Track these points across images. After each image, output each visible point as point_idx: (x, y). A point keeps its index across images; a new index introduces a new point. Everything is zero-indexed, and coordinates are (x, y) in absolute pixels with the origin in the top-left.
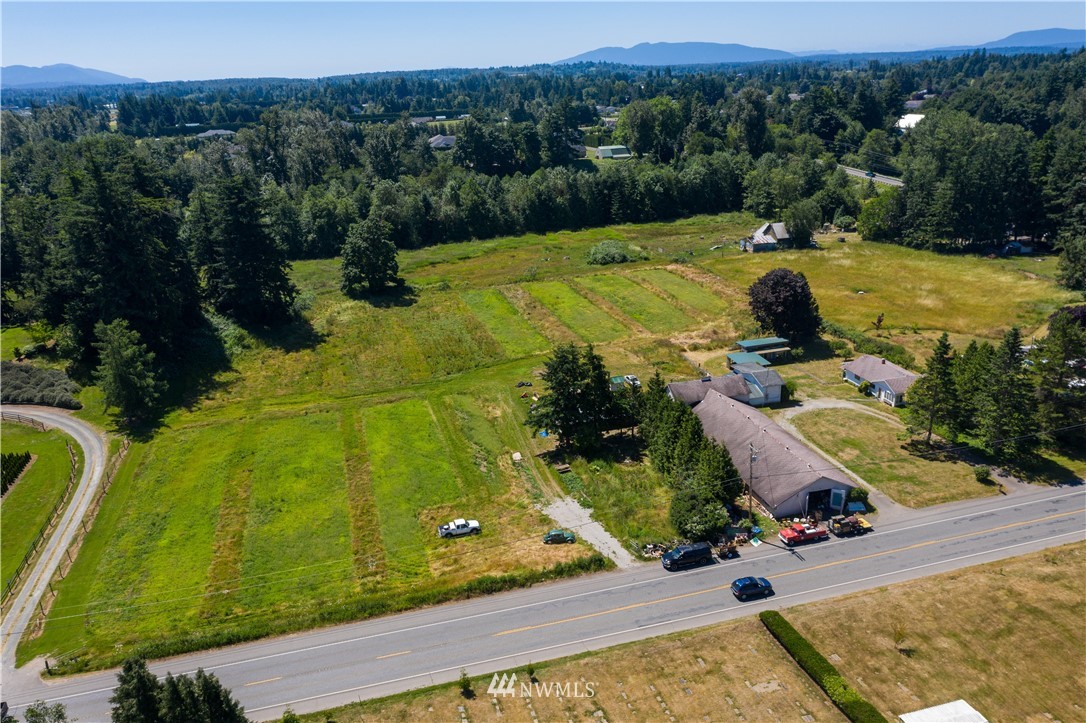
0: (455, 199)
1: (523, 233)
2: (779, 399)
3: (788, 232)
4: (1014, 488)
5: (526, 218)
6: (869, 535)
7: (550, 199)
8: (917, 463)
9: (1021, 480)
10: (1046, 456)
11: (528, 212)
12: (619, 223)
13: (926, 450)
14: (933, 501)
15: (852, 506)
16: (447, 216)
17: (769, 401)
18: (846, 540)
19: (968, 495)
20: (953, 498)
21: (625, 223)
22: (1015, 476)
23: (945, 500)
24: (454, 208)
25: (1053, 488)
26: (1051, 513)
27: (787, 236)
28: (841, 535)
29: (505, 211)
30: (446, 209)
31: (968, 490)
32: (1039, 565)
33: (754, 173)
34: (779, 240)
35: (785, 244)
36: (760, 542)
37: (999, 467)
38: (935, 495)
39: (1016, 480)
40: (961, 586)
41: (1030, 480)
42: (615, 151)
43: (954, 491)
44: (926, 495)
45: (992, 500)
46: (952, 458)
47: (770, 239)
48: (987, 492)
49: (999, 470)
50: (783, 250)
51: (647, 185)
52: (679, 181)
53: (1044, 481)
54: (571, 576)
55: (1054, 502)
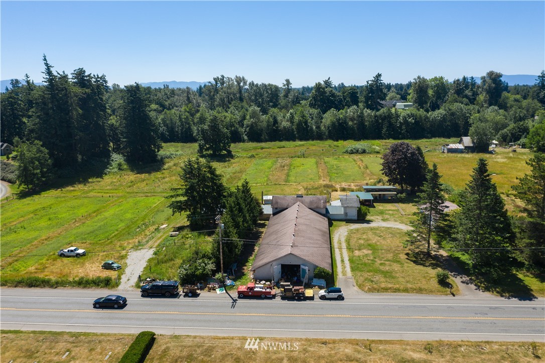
0: (291, 119)
1: (326, 139)
2: (356, 218)
3: (473, 142)
4: (467, 293)
5: (330, 132)
6: (308, 302)
7: (345, 122)
8: (406, 264)
9: (478, 287)
10: (520, 276)
11: (330, 128)
12: (385, 139)
13: (421, 258)
14: (386, 290)
15: (315, 281)
16: (284, 127)
17: (348, 218)
18: (286, 302)
19: (420, 291)
20: (406, 290)
21: (389, 139)
22: (476, 285)
23: (397, 290)
24: (289, 123)
25: (503, 299)
26: (479, 315)
27: (472, 145)
28: (283, 298)
29: (318, 127)
30: (285, 124)
31: (423, 287)
32: (414, 351)
33: (477, 115)
34: (466, 147)
35: (468, 149)
36: (225, 291)
37: (468, 276)
38: (390, 286)
39: (475, 287)
40: (324, 350)
41: (487, 289)
42: (405, 106)
43: (409, 286)
44: (383, 285)
45: (438, 298)
46: (434, 266)
47: (460, 146)
48: (439, 291)
49: (466, 278)
50: (467, 153)
51: (405, 118)
52: (427, 117)
53: (498, 292)
54: (85, 287)
55: (491, 308)
